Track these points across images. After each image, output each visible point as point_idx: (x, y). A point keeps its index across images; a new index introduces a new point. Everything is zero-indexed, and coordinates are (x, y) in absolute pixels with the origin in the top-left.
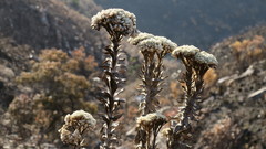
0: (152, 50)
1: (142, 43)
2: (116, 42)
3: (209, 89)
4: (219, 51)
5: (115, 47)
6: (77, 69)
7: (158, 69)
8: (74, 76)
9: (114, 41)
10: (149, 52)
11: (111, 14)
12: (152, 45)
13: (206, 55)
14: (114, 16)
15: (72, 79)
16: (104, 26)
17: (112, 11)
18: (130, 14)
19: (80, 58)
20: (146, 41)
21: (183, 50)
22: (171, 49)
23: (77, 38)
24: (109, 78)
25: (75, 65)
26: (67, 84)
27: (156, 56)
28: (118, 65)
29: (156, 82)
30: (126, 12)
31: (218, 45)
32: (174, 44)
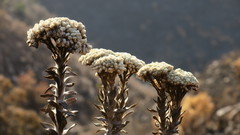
0: (111, 70)
1: (97, 62)
2: (61, 61)
3: (204, 124)
4: (217, 72)
5: (61, 69)
6: (25, 100)
7: (122, 96)
8: (20, 111)
9: (58, 61)
10: (107, 74)
11: (52, 25)
12: (111, 63)
13: (182, 74)
14: (56, 27)
15: (18, 116)
16: (44, 42)
17: (53, 21)
18: (77, 24)
19: (29, 87)
20: (102, 59)
21: (151, 69)
22: (136, 68)
23: (23, 59)
24: (55, 111)
25: (21, 95)
26: (11, 122)
27: (117, 78)
28: (65, 93)
29: (120, 113)
30: (72, 22)
31: (216, 64)
32: (140, 62)
